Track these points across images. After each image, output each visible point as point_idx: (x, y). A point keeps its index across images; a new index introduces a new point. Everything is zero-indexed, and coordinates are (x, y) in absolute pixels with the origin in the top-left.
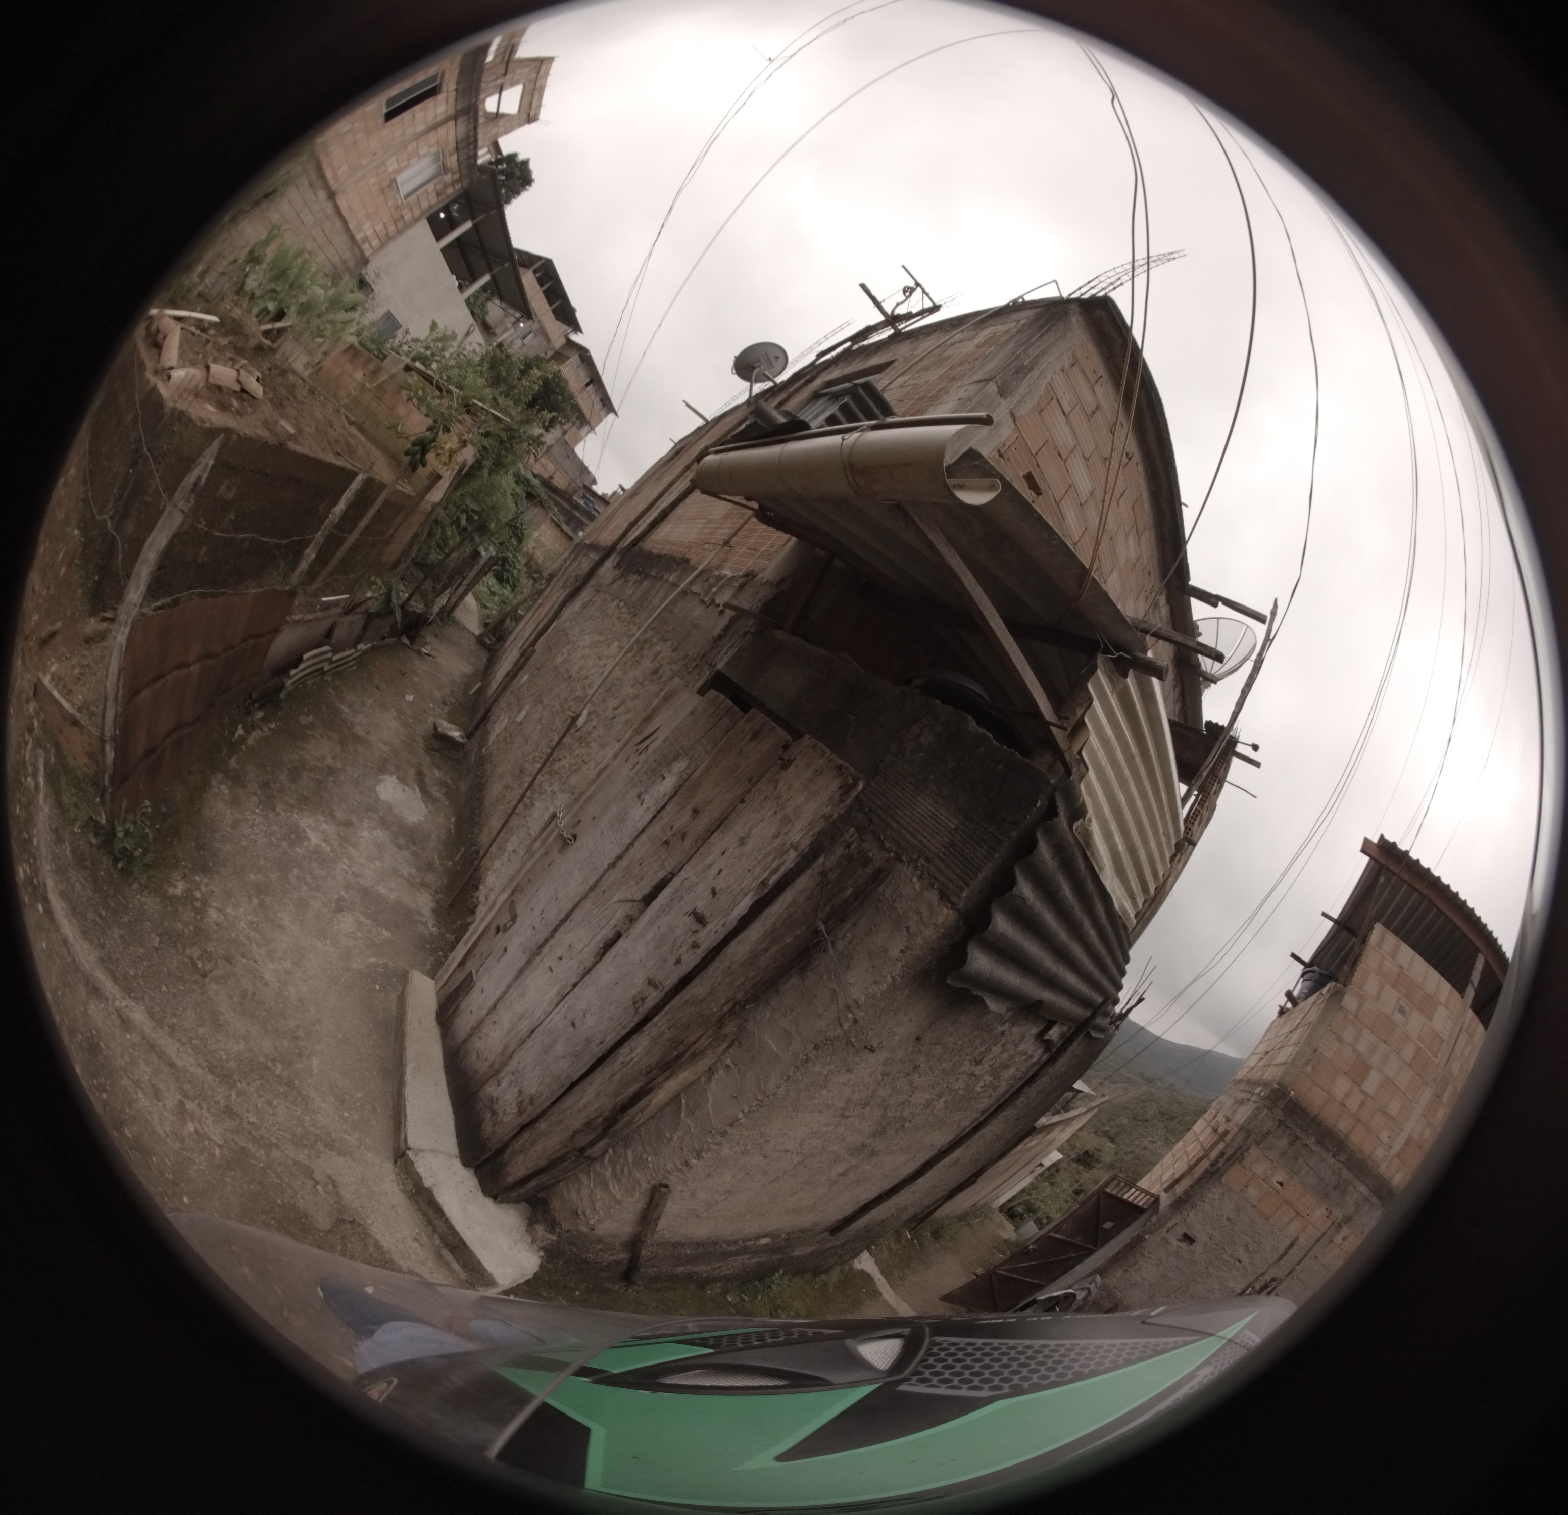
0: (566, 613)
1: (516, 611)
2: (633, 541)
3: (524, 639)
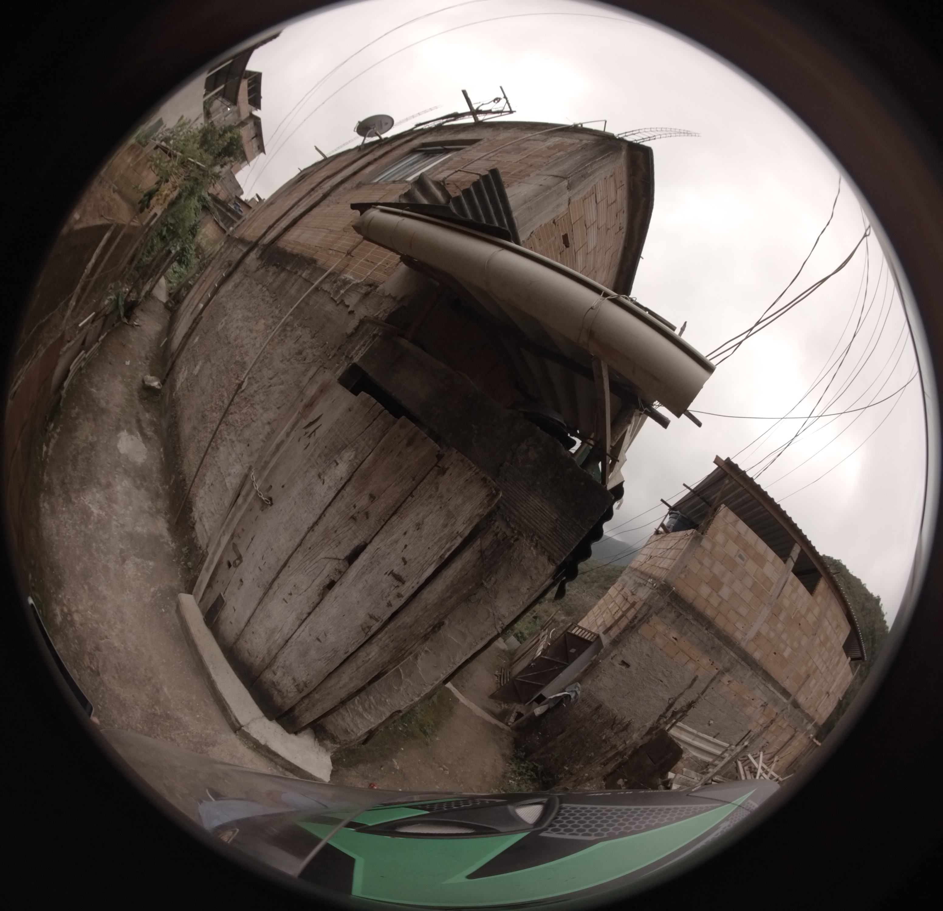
0: (223, 291)
2: (271, 241)
3: (194, 307)
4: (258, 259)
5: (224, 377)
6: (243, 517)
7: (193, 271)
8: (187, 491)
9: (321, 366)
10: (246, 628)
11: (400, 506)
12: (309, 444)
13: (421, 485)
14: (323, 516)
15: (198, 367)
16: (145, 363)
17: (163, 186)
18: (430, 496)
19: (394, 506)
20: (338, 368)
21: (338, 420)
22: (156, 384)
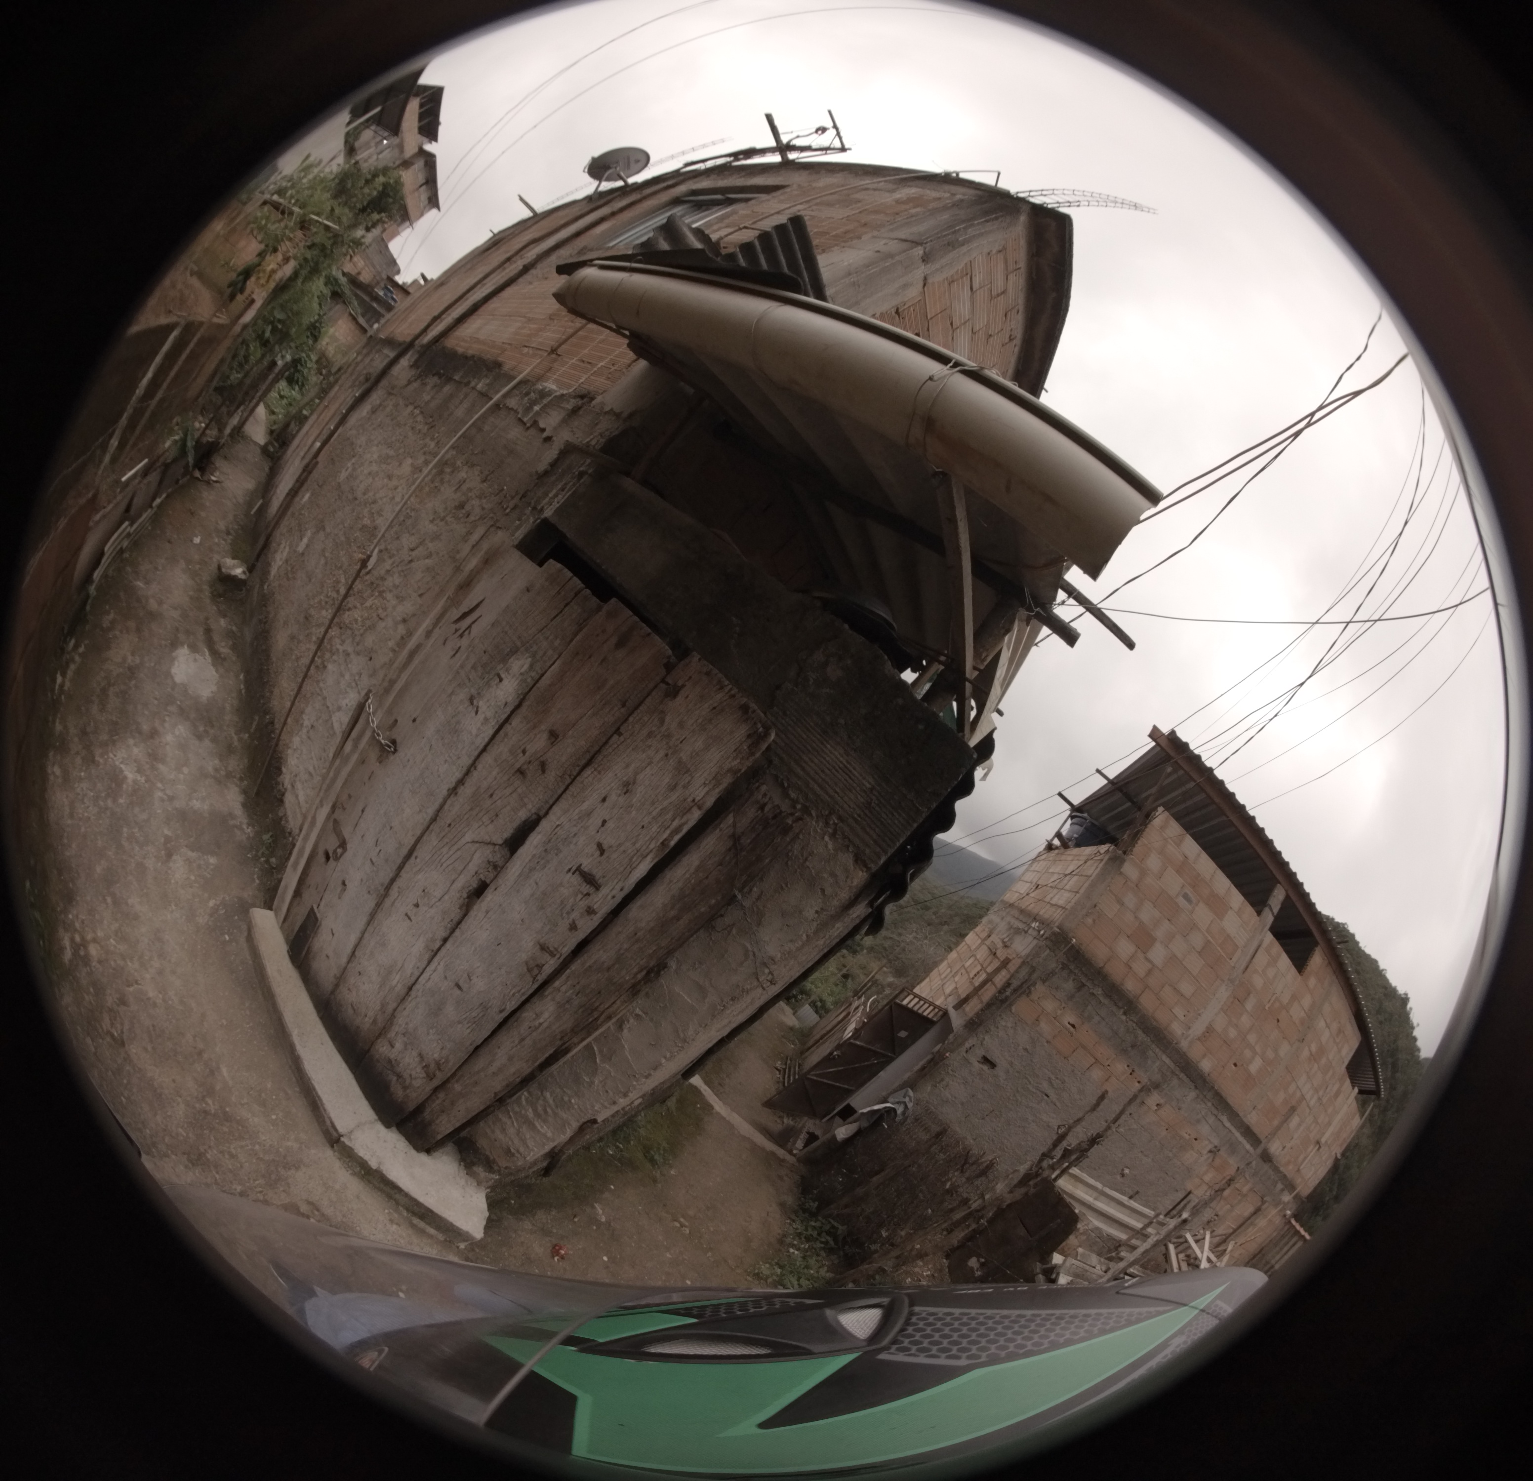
0: (353, 420)
1: (302, 412)
2: (435, 338)
3: (307, 448)
4: (411, 366)
5: (342, 553)
6: (351, 774)
7: (313, 392)
8: (273, 743)
9: (492, 526)
10: (350, 965)
11: (599, 751)
12: (460, 648)
13: (634, 715)
14: (473, 769)
15: (305, 540)
16: (224, 540)
17: (268, 258)
18: (650, 735)
19: (589, 751)
20: (518, 528)
21: (508, 606)
22: (238, 571)
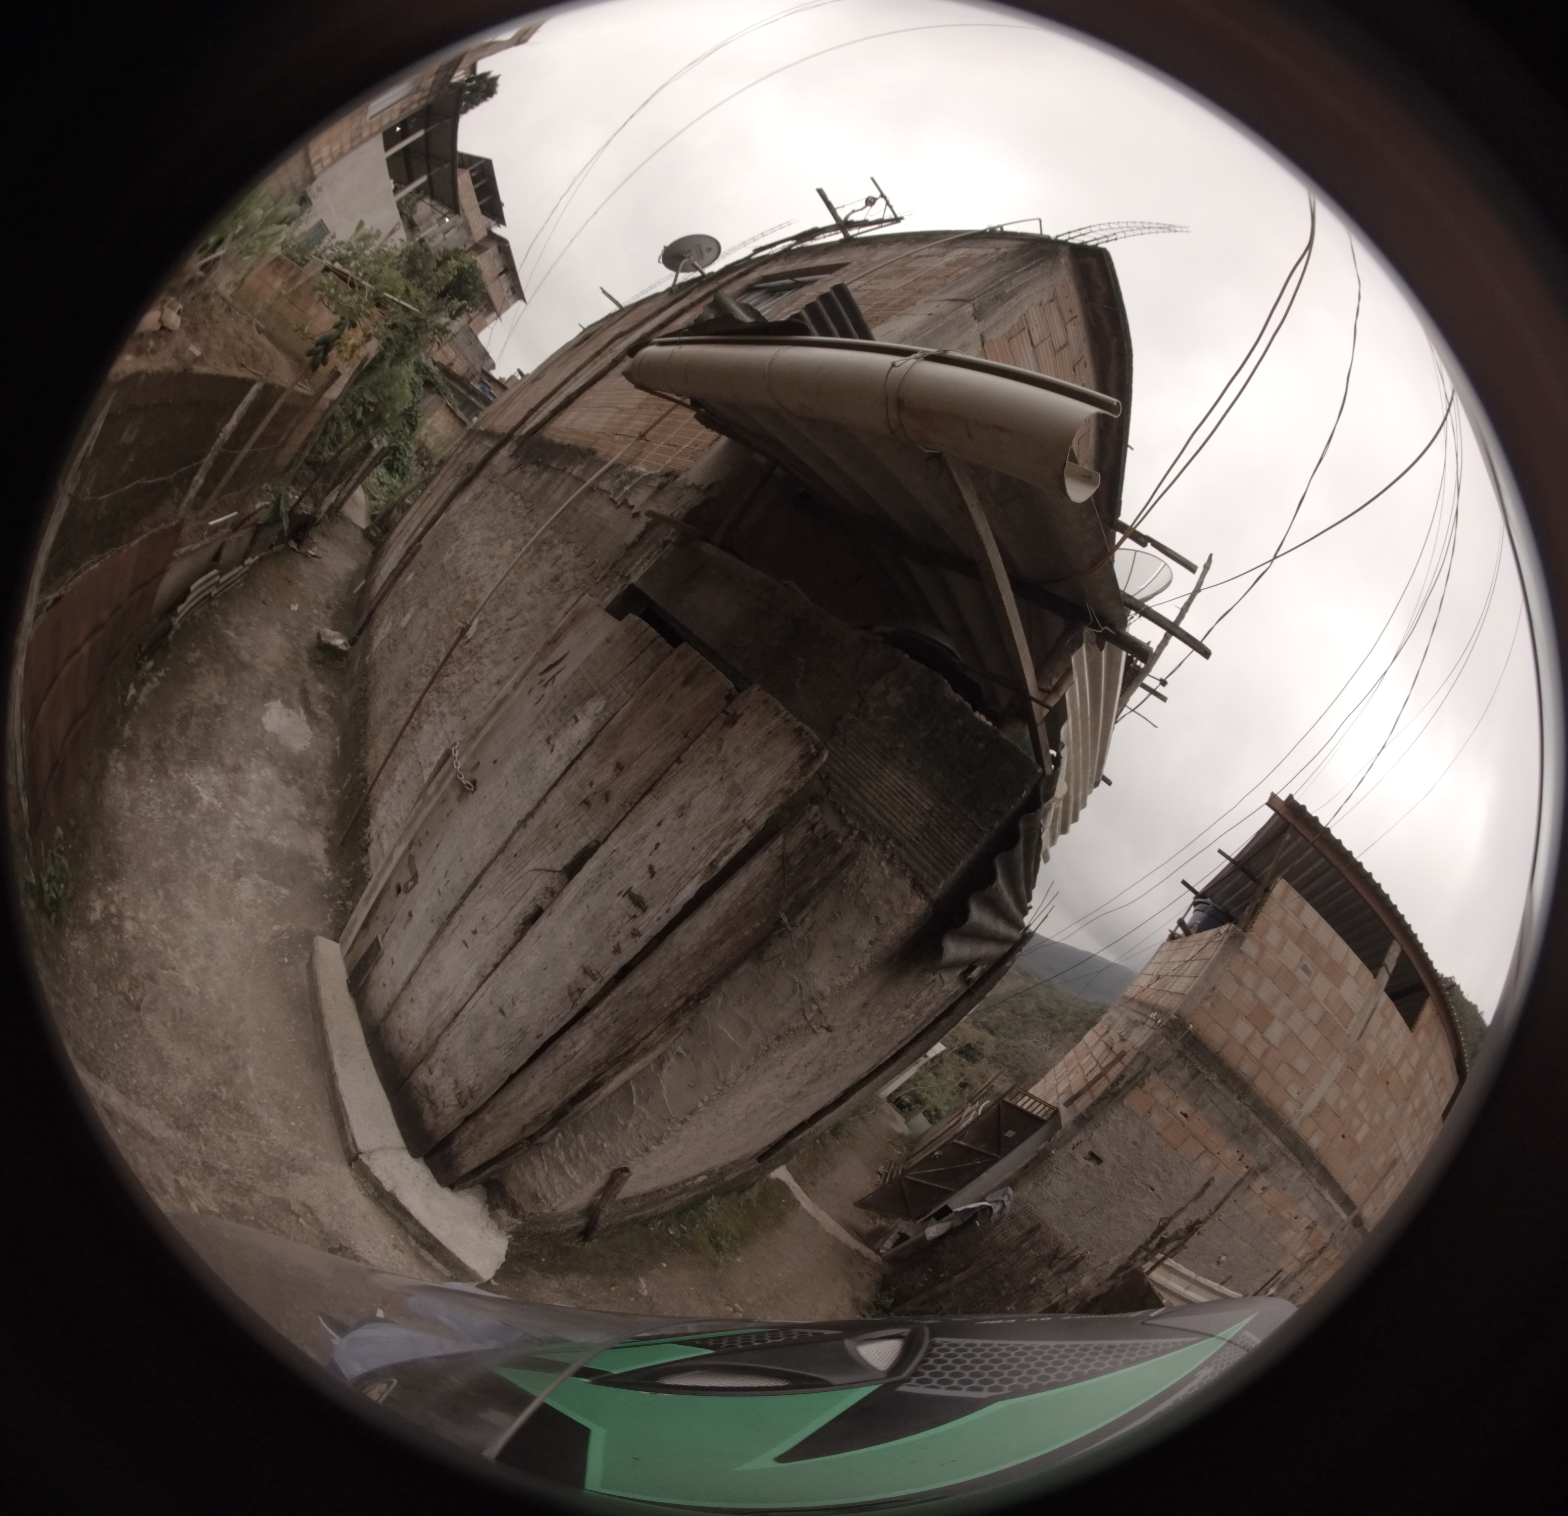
0: (456, 506)
1: (404, 500)
2: (532, 429)
3: (410, 533)
4: (511, 456)
5: (443, 626)
10: (404, 992)
11: (659, 779)
12: (543, 696)
13: (695, 744)
15: (408, 616)
17: (347, 331)
18: (708, 761)
19: (649, 780)
21: (589, 657)
22: (339, 642)
